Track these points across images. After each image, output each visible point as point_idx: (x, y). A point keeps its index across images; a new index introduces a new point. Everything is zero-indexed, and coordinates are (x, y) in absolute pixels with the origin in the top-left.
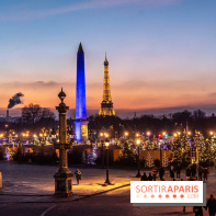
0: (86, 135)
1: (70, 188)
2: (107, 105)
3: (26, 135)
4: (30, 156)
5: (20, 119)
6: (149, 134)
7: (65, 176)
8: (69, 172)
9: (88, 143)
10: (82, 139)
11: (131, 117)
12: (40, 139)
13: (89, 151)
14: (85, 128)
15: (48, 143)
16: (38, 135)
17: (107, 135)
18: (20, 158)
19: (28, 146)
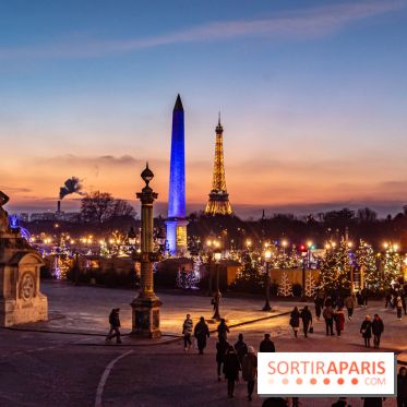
0: (184, 243)
1: (157, 323)
2: (218, 197)
3: (87, 240)
4: (92, 273)
5: (78, 216)
6: (285, 243)
7: (149, 304)
8: (155, 298)
9: (188, 255)
10: (178, 250)
11: (257, 218)
12: (110, 247)
13: (187, 267)
14: (182, 231)
15: (122, 254)
16: (107, 240)
17: (217, 244)
18: (77, 276)
19: (91, 258)
